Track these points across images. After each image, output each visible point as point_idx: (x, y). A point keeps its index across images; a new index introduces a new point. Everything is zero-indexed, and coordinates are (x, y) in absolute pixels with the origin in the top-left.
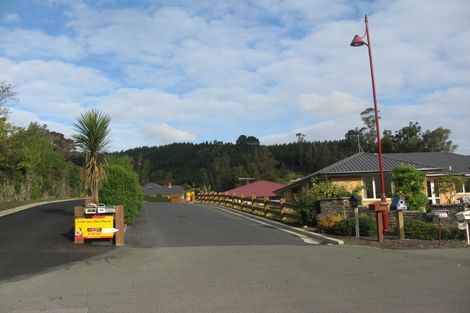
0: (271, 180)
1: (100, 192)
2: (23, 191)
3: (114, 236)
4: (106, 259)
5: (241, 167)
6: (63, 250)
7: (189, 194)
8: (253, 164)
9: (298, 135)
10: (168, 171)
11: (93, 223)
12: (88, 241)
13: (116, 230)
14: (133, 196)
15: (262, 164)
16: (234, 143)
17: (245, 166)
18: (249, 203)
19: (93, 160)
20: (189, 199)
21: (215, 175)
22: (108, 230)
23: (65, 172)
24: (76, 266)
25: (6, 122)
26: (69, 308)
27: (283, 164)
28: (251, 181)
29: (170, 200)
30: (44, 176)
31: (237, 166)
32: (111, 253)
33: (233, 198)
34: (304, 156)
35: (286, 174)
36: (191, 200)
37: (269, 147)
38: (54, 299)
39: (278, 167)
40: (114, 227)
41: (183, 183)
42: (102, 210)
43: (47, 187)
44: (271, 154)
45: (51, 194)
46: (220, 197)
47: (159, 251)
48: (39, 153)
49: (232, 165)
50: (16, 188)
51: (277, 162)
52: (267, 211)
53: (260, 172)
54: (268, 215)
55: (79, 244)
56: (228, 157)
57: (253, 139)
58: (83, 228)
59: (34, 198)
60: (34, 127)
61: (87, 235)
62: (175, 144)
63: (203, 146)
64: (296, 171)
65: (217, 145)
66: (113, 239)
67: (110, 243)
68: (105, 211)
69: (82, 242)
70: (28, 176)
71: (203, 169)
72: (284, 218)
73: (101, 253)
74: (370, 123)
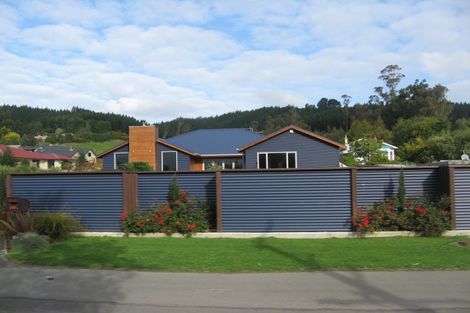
74: (391, 82)
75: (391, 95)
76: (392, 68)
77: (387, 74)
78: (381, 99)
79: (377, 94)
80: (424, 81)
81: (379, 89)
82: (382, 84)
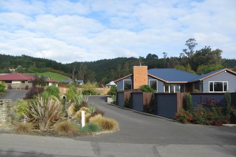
74: (191, 47)
75: (191, 53)
76: (191, 40)
77: (189, 43)
78: (186, 55)
79: (184, 52)
80: (209, 47)
81: (185, 50)
82: (187, 47)
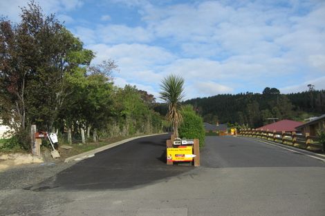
0: (290, 119)
1: (179, 130)
2: (125, 130)
3: (193, 160)
4: (191, 175)
5: (267, 110)
6: (161, 169)
7: (232, 130)
8: (275, 108)
9: (309, 86)
10: (214, 114)
11: (179, 151)
12: (175, 163)
13: (194, 156)
14: (200, 132)
15: (282, 108)
16: (261, 93)
17: (270, 109)
18: (279, 136)
19: (174, 109)
20: (233, 133)
21: (248, 116)
22: (189, 156)
23: (149, 117)
24: (172, 179)
25: (114, 85)
26: (175, 207)
27: (299, 107)
28: (276, 121)
29: (218, 135)
30: (137, 120)
31: (265, 109)
32: (192, 171)
33: (268, 133)
34: (314, 101)
35: (301, 114)
36: (235, 134)
37: (288, 96)
38: (163, 201)
39: (295, 109)
40: (193, 153)
41: (226, 122)
42: (184, 142)
43: (138, 127)
44: (289, 100)
45: (141, 131)
46: (257, 132)
47: (225, 170)
48: (133, 105)
49: (260, 109)
50: (120, 128)
51: (294, 106)
52: (294, 142)
53: (282, 114)
54: (295, 145)
55: (170, 165)
56: (257, 103)
57: (275, 90)
58: (172, 154)
59: (131, 134)
60: (128, 88)
61: (175, 159)
62: (219, 95)
63: (238, 96)
64: (308, 112)
65: (249, 95)
66: (193, 162)
67: (191, 165)
68: (186, 143)
69: (172, 163)
70: (127, 120)
71: (239, 112)
72: (309, 147)
73: (186, 171)
